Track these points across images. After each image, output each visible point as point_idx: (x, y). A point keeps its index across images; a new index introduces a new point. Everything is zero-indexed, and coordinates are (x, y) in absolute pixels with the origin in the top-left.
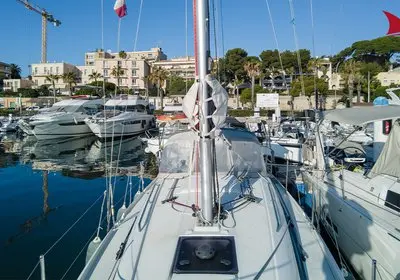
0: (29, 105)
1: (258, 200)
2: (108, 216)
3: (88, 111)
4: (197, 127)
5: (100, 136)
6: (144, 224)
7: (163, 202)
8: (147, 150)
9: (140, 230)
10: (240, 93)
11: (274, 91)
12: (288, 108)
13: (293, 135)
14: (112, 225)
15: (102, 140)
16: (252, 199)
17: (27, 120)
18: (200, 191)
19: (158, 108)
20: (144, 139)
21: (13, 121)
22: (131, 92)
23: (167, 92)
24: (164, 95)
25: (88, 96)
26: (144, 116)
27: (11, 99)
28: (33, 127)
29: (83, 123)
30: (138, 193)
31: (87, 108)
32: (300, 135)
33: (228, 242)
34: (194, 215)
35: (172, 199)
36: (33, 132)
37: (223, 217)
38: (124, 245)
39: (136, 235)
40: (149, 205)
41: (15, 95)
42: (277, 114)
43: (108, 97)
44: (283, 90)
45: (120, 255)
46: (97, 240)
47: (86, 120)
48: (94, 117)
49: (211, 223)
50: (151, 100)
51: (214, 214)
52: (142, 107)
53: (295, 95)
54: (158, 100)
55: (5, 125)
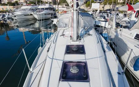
0: (13, 9)
1: (92, 35)
2: (43, 41)
3: (33, 10)
4: (72, 6)
5: (38, 19)
6: (55, 42)
7: (60, 36)
8: (53, 23)
9: (54, 43)
10: (86, 3)
11: (98, 3)
12: (102, 9)
13: (103, 18)
14: (44, 44)
15: (39, 20)
16: (89, 35)
17: (13, 14)
18: (73, 32)
19: (57, 9)
20: (52, 19)
21: (8, 15)
22: (47, 3)
23: (60, 3)
24: (59, 4)
25: (32, 5)
26: (52, 12)
27: (6, 7)
28: (15, 16)
29: (32, 15)
30: (52, 35)
31: (32, 9)
32: (104, 18)
33: (82, 46)
34: (71, 39)
35: (63, 35)
36: (16, 18)
37: (80, 40)
38: (49, 48)
39: (53, 45)
40: (56, 37)
41: (7, 5)
42: (98, 11)
43: (39, 5)
44: (101, 3)
45: (48, 51)
46: (40, 48)
47: (32, 13)
48: (35, 12)
49: (77, 41)
50: (54, 6)
51: (77, 38)
52: (51, 8)
53: (105, 4)
54: (57, 6)
55: (7, 16)
